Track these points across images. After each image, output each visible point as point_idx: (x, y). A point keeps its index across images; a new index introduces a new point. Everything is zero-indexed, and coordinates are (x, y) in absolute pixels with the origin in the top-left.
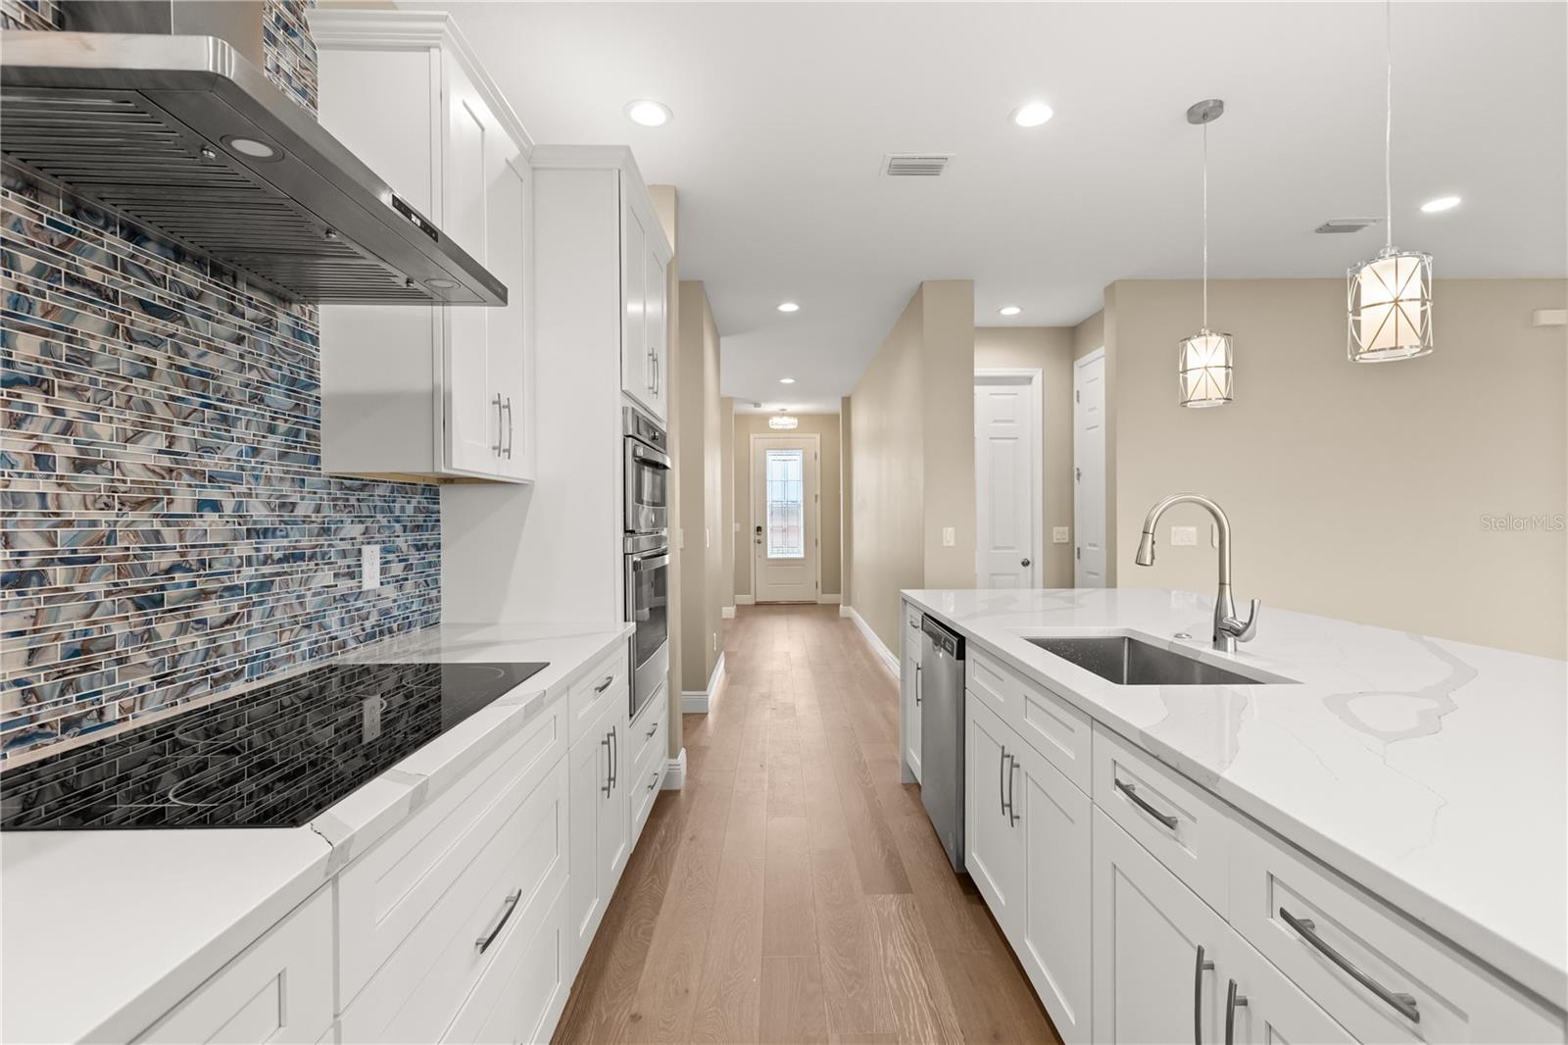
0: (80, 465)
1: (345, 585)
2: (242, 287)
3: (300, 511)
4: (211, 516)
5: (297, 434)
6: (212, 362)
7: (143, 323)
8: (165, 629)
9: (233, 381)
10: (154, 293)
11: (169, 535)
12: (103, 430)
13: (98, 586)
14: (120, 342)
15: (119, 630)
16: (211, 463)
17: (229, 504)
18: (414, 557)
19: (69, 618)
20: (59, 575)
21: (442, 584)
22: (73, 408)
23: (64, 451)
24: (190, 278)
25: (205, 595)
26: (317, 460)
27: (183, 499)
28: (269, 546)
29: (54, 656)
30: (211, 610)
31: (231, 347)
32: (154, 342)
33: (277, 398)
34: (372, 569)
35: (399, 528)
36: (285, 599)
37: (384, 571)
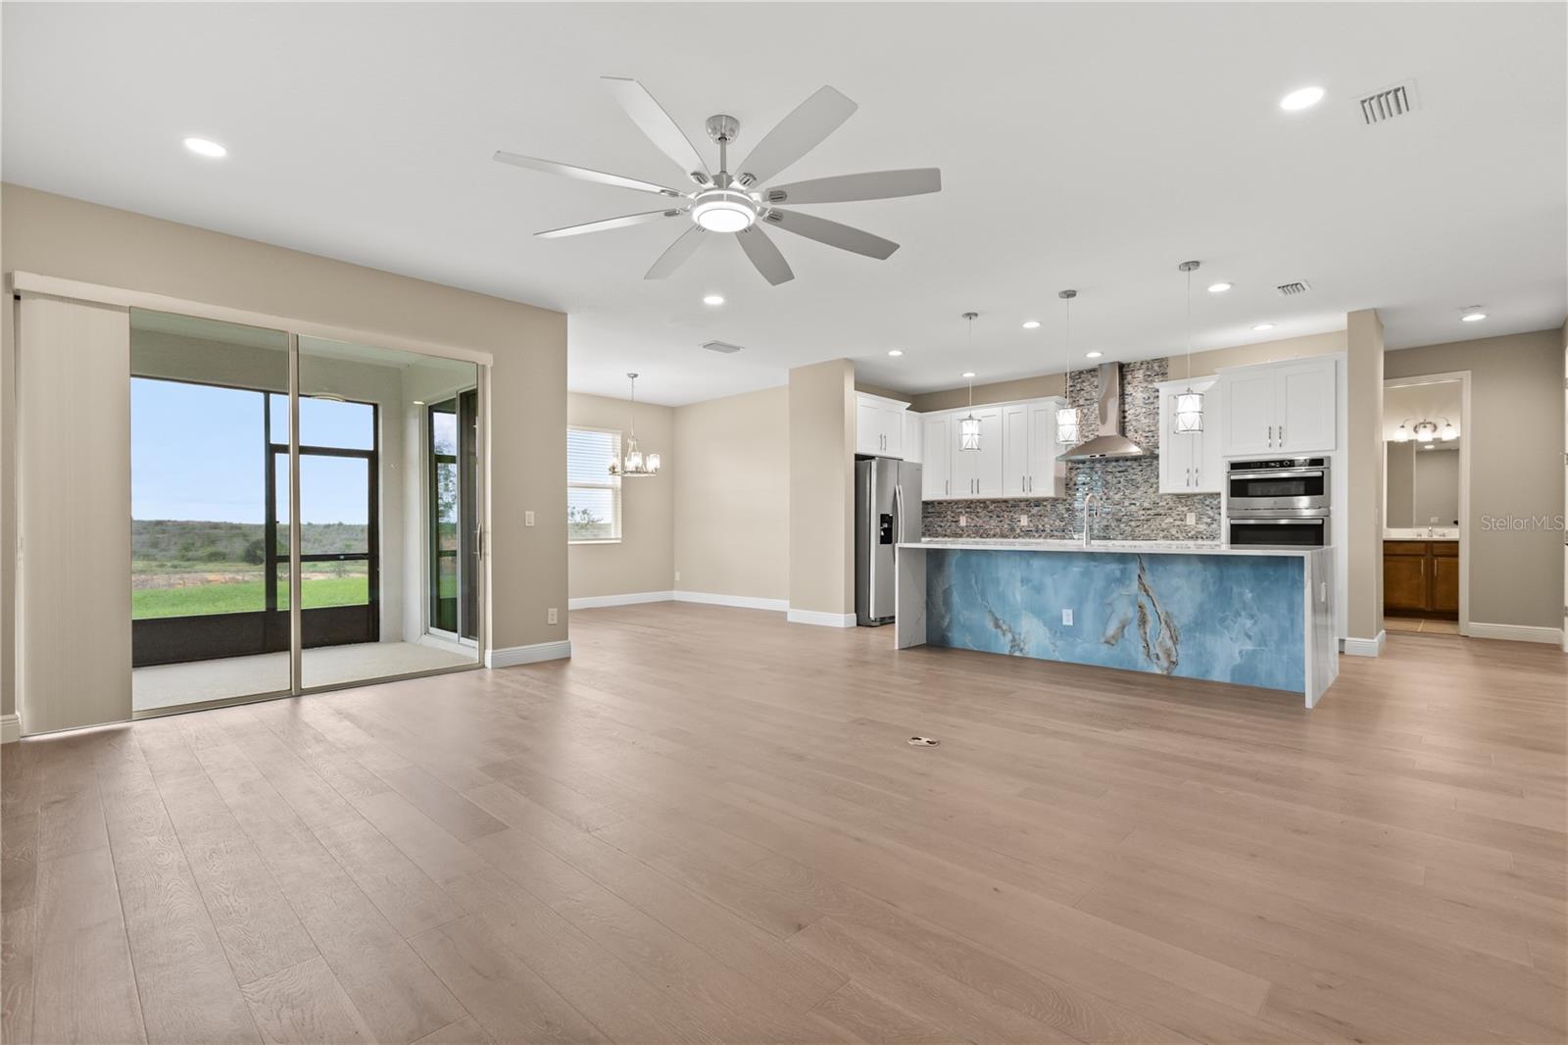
0: (1107, 499)
1: (1178, 523)
3: (1161, 504)
4: (1133, 506)
6: (1134, 477)
7: (1118, 474)
8: (1122, 526)
9: (1140, 479)
10: (1120, 469)
11: (1123, 510)
13: (1109, 517)
15: (1113, 525)
16: (1134, 496)
17: (1138, 504)
23: (1104, 497)
24: (1129, 463)
27: (1127, 503)
28: (1148, 512)
30: (1133, 524)
31: (1140, 473)
33: (1154, 480)
34: (1191, 519)
35: (1208, 508)
36: (1154, 524)
37: (1199, 520)
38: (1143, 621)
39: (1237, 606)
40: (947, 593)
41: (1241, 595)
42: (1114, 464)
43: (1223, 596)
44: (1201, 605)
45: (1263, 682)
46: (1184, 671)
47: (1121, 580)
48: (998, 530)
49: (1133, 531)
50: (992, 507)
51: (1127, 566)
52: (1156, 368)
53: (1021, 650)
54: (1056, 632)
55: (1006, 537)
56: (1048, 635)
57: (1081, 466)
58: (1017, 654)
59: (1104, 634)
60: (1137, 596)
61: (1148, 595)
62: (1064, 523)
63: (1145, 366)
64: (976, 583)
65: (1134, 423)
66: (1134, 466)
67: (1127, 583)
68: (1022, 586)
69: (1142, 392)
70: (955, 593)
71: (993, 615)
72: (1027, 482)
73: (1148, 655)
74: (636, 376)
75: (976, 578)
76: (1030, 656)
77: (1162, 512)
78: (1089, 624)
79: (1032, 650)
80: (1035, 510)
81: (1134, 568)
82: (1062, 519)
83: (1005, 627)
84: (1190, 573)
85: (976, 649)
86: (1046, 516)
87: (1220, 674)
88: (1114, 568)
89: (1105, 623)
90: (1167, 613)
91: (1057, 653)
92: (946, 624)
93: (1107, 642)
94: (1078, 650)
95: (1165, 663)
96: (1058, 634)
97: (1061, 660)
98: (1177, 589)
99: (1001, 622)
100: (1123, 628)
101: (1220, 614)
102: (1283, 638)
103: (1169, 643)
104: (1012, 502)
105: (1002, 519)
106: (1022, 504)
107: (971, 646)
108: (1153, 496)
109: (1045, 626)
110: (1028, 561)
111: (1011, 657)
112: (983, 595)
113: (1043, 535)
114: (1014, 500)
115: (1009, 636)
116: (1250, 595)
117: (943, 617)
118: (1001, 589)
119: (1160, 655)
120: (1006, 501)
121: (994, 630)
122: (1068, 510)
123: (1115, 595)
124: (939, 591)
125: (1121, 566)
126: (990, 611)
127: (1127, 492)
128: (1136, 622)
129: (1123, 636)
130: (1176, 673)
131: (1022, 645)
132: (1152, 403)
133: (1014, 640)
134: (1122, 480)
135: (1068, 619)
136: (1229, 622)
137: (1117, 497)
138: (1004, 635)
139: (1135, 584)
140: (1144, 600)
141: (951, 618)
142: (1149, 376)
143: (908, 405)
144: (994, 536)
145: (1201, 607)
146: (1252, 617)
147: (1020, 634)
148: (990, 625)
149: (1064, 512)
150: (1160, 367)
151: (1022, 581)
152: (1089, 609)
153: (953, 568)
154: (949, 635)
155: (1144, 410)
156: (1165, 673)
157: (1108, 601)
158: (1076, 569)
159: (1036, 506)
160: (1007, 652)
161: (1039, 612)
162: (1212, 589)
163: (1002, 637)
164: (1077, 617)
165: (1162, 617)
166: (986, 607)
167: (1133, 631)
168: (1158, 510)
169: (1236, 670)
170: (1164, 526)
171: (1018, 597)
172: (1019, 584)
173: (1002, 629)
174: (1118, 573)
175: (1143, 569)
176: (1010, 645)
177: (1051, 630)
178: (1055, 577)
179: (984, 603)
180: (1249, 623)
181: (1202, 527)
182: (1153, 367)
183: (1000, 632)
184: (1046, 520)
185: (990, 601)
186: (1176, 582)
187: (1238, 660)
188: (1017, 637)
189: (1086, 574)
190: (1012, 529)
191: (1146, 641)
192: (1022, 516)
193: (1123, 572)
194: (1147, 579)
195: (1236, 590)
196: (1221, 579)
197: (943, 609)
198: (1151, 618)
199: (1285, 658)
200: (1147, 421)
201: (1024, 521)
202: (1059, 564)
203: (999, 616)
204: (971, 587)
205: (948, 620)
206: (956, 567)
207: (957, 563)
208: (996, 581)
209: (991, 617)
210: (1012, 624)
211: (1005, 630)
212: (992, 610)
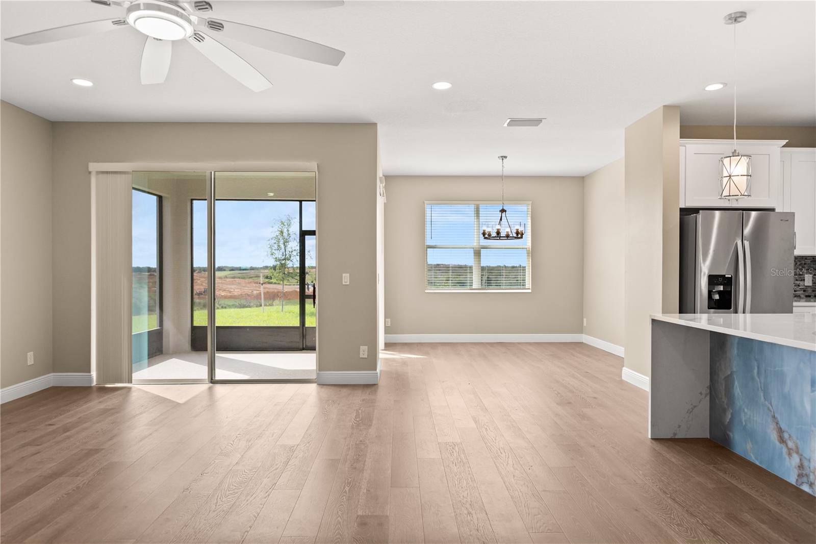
40: (729, 380)
53: (810, 485)
58: (805, 488)
64: (759, 373)
70: (736, 383)
71: (777, 423)
74: (506, 157)
75: (759, 367)
83: (791, 445)
85: (757, 463)
92: (728, 420)
99: (786, 436)
107: (752, 458)
111: (798, 490)
112: (766, 391)
115: (796, 459)
117: (724, 411)
118: (786, 390)
121: (778, 443)
124: (722, 376)
126: (774, 417)
131: (811, 478)
133: (801, 467)
138: (790, 454)
141: (732, 414)
143: (784, 142)
147: (809, 461)
148: (774, 436)
153: (735, 351)
154: (731, 434)
160: (794, 482)
163: (787, 457)
166: (769, 409)
171: (808, 407)
172: (808, 388)
173: (787, 446)
176: (796, 472)
179: (767, 403)
183: (785, 450)
185: (773, 401)
188: (806, 463)
197: (725, 400)
203: (784, 427)
204: (753, 379)
205: (730, 416)
206: (738, 349)
207: (738, 344)
208: (781, 376)
209: (775, 424)
210: (798, 441)
211: (791, 449)
212: (776, 416)
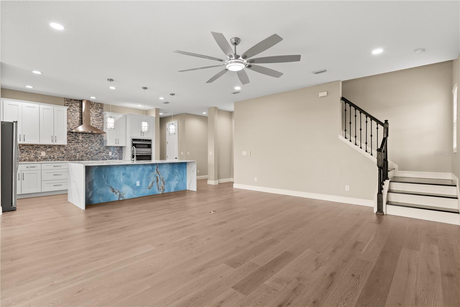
1: (106, 155)
2: (95, 134)
3: (101, 149)
4: (92, 149)
5: (101, 143)
6: (92, 140)
7: (87, 138)
8: (88, 156)
9: (94, 141)
10: (87, 137)
11: (88, 150)
12: (84, 145)
13: (83, 153)
14: (85, 140)
15: (85, 155)
16: (92, 146)
17: (94, 149)
18: (118, 153)
19: (81, 154)
20: (81, 152)
21: (123, 155)
22: (82, 144)
24: (90, 135)
25: (91, 154)
26: (103, 145)
28: (97, 151)
29: (80, 156)
30: (92, 155)
32: (87, 139)
33: (99, 141)
34: (110, 154)
35: (115, 150)
36: (99, 155)
37: (112, 154)
38: (157, 181)
39: (175, 173)
40: (91, 183)
41: (176, 171)
42: (85, 134)
43: (173, 172)
44: (169, 174)
45: (179, 190)
46: (166, 191)
47: (152, 171)
48: (27, 158)
49: (92, 157)
50: (24, 148)
51: (154, 167)
52: (100, 106)
53: (123, 197)
54: (134, 189)
55: (33, 161)
56: (132, 190)
57: (71, 134)
58: (121, 199)
59: (148, 186)
60: (156, 174)
61: (158, 174)
62: (64, 155)
63: (96, 104)
64: (105, 177)
65: (92, 122)
66: (92, 136)
67: (154, 171)
68: (123, 176)
69: (95, 112)
70: (94, 183)
71: (112, 188)
72: (53, 138)
73: (159, 189)
75: (104, 175)
76: (126, 198)
77: (102, 151)
78: (144, 185)
79: (126, 197)
80: (49, 150)
81: (155, 167)
82: (63, 153)
83: (116, 191)
84: (167, 167)
85: (104, 202)
86: (55, 152)
87: (172, 190)
88: (150, 168)
89: (148, 183)
90: (162, 178)
91: (135, 195)
93: (149, 188)
94: (141, 192)
95: (162, 190)
96: (135, 189)
97: (136, 197)
98: (164, 171)
99: (115, 190)
100: (153, 183)
101: (173, 176)
102: (182, 180)
103: (163, 185)
104: (36, 146)
105: (29, 153)
106: (42, 147)
107: (102, 201)
108: (99, 146)
109: (131, 188)
110: (125, 168)
111: (119, 201)
112: (108, 181)
113: (54, 159)
114: (37, 145)
115: (118, 194)
116: (177, 171)
117: (89, 193)
118: (115, 178)
119: (161, 189)
120: (32, 145)
121: (112, 193)
122: (65, 150)
123: (150, 175)
125: (152, 167)
126: (111, 187)
127: (90, 144)
128: (156, 181)
129: (153, 186)
130: (164, 192)
131: (123, 196)
132: (98, 117)
133: (120, 194)
134: (88, 140)
135: (138, 184)
136: (174, 178)
137: (86, 146)
138: (116, 194)
139: (156, 171)
140: (158, 175)
142: (97, 108)
144: (25, 160)
145: (169, 176)
146: (178, 176)
147: (122, 192)
148: (110, 191)
149: (64, 150)
150: (101, 106)
151: (123, 175)
152: (144, 179)
154: (92, 199)
155: (95, 118)
156: (162, 193)
157: (149, 177)
158: (140, 169)
159: (50, 148)
160: (117, 199)
161: (128, 183)
162: (171, 170)
163: (115, 195)
164: (141, 183)
165: (162, 179)
166: (109, 185)
167: (155, 184)
168: (100, 151)
169: (175, 188)
170: (102, 156)
171: (122, 180)
173: (115, 192)
174: (151, 169)
175: (157, 167)
176: (118, 197)
177: (133, 188)
178: (134, 172)
179: (108, 184)
180: (177, 177)
181: (113, 156)
182: (98, 105)
183: (114, 193)
184: (55, 153)
185: (110, 183)
186: (164, 170)
187: (175, 186)
188: (121, 193)
189: (143, 170)
190: (36, 158)
191: (158, 186)
192: (42, 152)
193: (153, 168)
194: (158, 170)
195: (175, 170)
196: (173, 168)
197: (88, 190)
198: (159, 180)
199: (183, 183)
200: (96, 122)
201: (43, 154)
202: (135, 168)
203: (114, 188)
204: (102, 179)
205: (91, 194)
206: (95, 172)
207: (95, 171)
208: (113, 176)
209: (111, 188)
210: (119, 190)
211: (117, 192)
212: (111, 186)
